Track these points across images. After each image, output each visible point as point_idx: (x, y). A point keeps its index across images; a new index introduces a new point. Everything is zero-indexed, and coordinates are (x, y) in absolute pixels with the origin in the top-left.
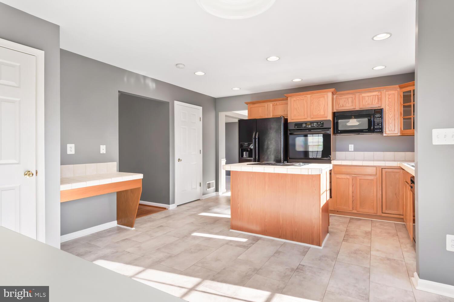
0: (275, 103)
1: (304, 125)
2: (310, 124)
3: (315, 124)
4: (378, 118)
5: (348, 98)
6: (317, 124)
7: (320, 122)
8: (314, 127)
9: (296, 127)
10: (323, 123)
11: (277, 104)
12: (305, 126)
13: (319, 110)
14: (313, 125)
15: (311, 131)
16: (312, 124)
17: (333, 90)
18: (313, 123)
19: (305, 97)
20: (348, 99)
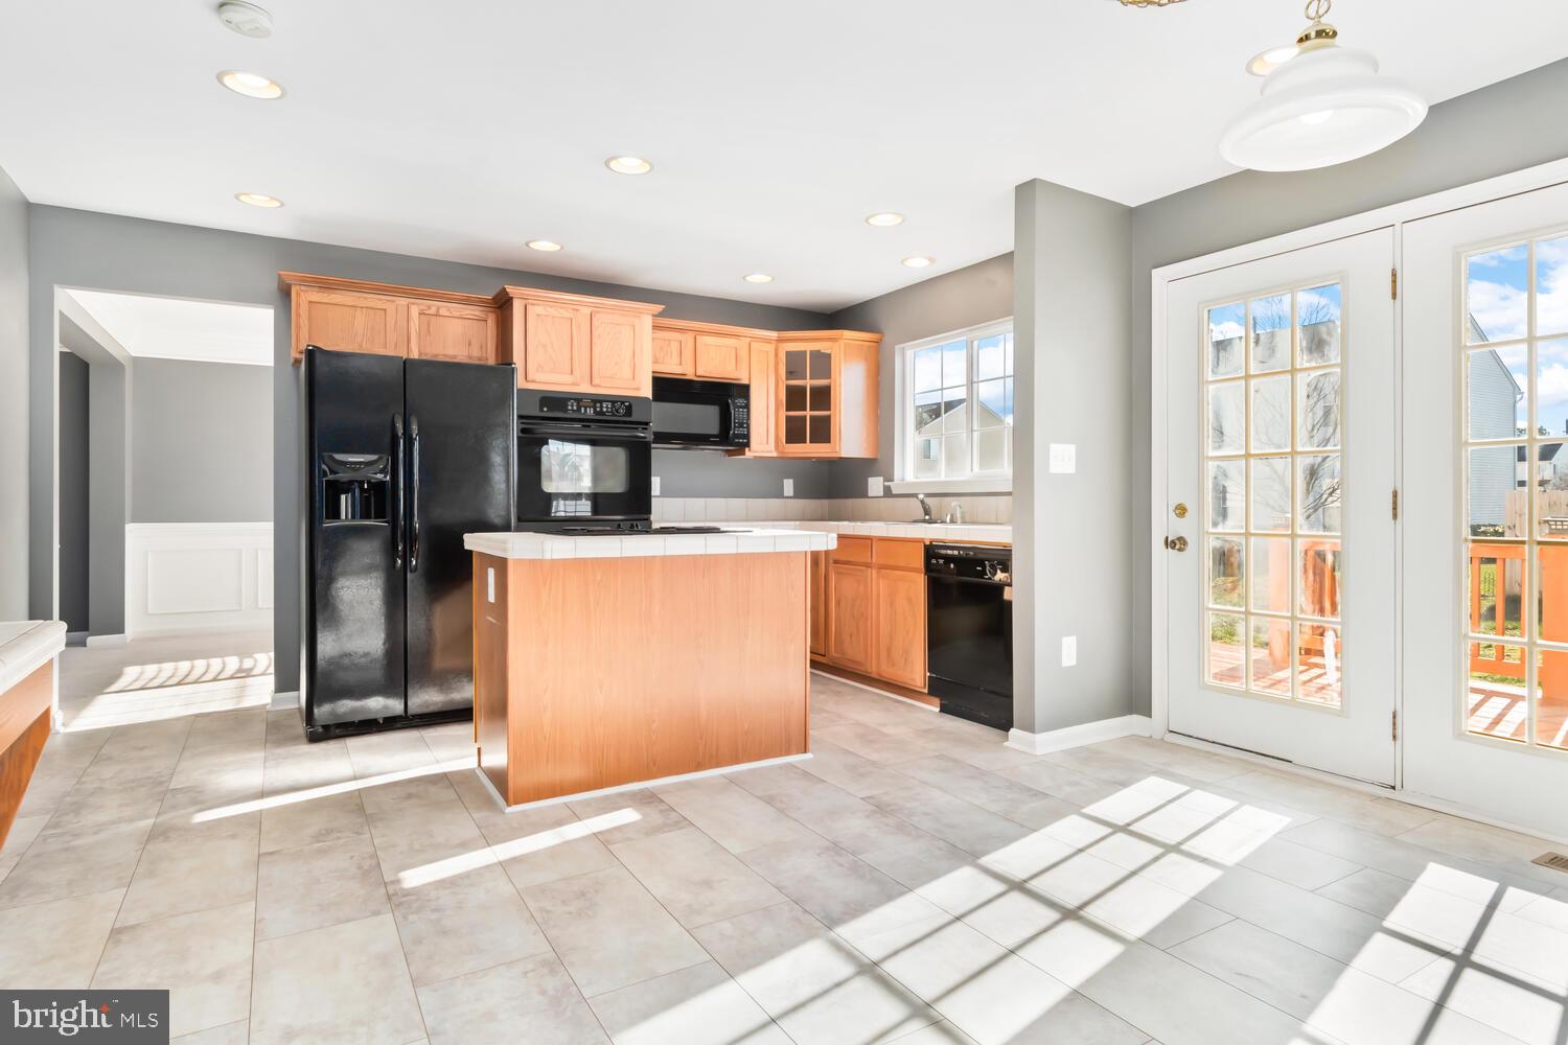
0: (429, 308)
1: (572, 406)
2: (592, 404)
3: (607, 407)
4: (741, 407)
5: (669, 341)
6: (613, 406)
7: (623, 403)
8: (603, 413)
9: (545, 409)
10: (630, 406)
11: (438, 309)
12: (575, 408)
13: (616, 364)
14: (601, 407)
15: (589, 426)
16: (598, 405)
17: (659, 308)
18: (601, 402)
19: (574, 310)
20: (669, 345)
